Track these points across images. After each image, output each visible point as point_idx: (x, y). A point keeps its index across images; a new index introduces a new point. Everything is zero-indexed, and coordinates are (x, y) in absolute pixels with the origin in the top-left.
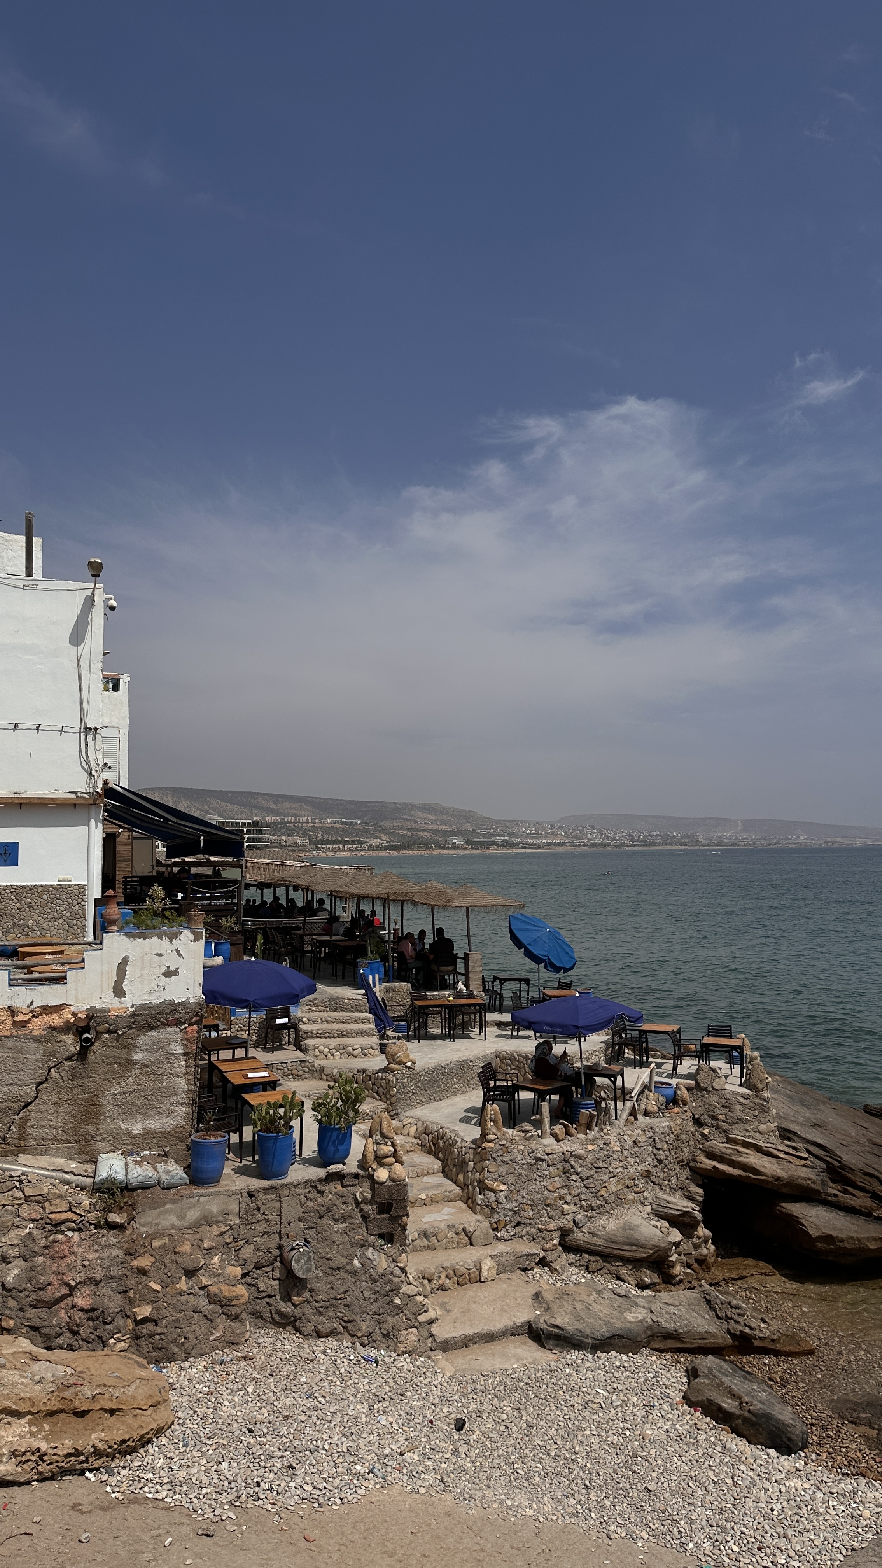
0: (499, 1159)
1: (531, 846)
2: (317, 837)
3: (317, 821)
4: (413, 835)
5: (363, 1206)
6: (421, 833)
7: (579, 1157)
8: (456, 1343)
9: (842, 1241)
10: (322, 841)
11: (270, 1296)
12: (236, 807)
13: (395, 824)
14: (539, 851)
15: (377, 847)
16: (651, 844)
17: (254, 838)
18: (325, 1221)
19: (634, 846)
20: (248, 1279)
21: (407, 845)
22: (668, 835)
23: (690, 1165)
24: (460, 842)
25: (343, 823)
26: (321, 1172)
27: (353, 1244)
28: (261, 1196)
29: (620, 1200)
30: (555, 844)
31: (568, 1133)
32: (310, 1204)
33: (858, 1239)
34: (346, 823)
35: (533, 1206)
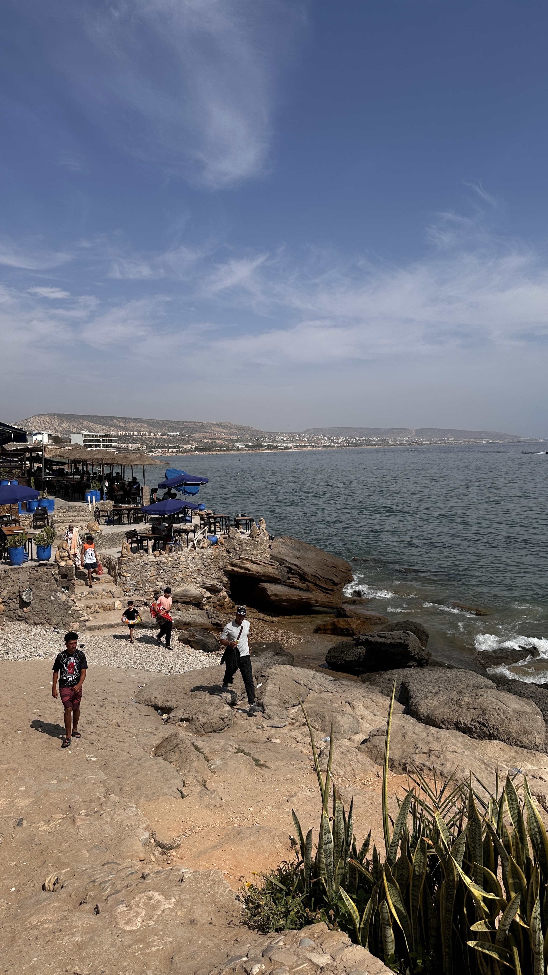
0: (128, 564)
1: (287, 448)
2: (152, 444)
3: (152, 434)
4: (212, 442)
5: (55, 576)
6: (217, 441)
7: (165, 563)
8: (95, 628)
9: (281, 596)
10: (155, 446)
11: (15, 610)
12: (99, 426)
13: (201, 436)
14: (291, 451)
15: (189, 450)
16: (359, 445)
17: (107, 445)
18: (39, 582)
19: (349, 446)
20: (6, 604)
21: (208, 448)
22: (370, 440)
23: (224, 569)
24: (241, 446)
25: (168, 435)
26: (37, 564)
27: (51, 591)
28: (10, 572)
29: (183, 581)
30: (301, 446)
31: (161, 554)
32: (32, 575)
33: (288, 595)
34: (170, 435)
35: (143, 582)
